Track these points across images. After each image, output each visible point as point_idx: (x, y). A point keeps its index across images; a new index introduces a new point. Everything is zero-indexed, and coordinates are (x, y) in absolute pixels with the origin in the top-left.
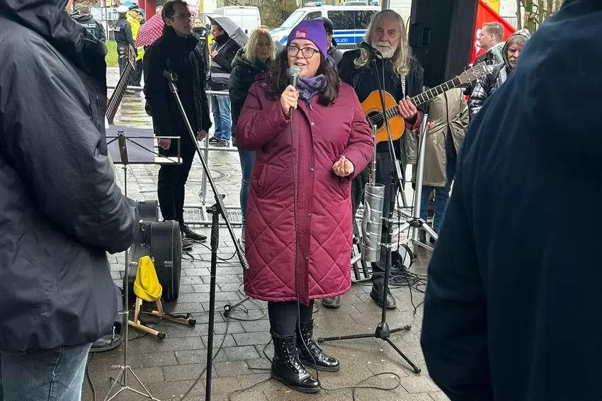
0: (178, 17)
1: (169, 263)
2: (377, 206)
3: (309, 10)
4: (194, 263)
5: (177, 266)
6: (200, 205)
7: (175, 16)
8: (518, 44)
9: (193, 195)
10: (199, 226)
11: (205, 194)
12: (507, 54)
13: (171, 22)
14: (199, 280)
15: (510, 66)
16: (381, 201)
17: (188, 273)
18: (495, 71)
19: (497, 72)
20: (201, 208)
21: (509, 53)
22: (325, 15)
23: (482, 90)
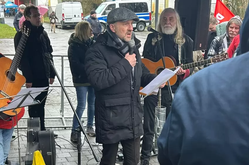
0: (33, 16)
1: (49, 153)
2: (162, 119)
3: (109, 3)
4: (62, 150)
5: (54, 154)
6: (60, 116)
7: (32, 16)
8: (235, 24)
9: (56, 111)
10: (61, 128)
11: (63, 111)
12: (228, 29)
13: (29, 18)
14: (65, 160)
15: (229, 36)
16: (164, 116)
17: (59, 156)
18: (220, 39)
19: (222, 40)
20: (61, 118)
21: (230, 28)
22: (117, 6)
23: (214, 51)
